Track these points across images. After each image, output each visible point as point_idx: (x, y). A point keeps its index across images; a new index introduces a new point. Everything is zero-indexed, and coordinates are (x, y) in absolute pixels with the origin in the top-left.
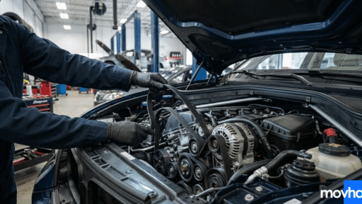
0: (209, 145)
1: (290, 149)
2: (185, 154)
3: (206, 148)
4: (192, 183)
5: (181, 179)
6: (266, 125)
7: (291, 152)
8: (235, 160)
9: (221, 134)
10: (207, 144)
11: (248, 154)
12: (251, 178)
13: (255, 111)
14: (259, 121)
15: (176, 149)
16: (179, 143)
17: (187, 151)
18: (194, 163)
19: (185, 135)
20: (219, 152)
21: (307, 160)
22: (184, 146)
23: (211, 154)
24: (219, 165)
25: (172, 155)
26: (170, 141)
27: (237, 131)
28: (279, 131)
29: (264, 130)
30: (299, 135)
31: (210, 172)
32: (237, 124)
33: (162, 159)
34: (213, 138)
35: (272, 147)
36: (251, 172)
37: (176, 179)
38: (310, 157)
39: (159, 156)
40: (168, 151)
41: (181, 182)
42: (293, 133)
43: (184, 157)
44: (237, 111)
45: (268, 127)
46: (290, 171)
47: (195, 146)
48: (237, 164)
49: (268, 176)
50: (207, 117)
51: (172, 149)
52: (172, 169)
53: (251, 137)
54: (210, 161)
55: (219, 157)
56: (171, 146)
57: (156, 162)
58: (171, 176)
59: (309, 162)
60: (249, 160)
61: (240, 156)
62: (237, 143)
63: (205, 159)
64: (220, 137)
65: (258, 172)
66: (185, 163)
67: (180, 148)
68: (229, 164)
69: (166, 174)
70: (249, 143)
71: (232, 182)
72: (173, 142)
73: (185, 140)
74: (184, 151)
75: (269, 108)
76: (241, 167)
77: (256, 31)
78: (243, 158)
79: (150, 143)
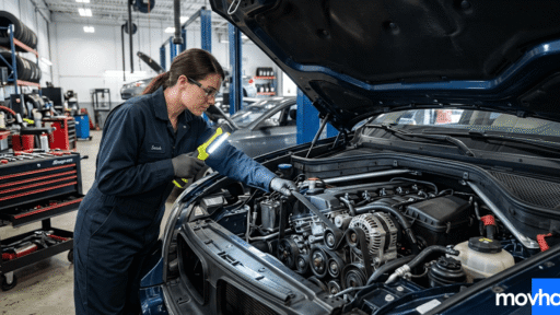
0: (347, 238)
1: (437, 244)
2: (319, 245)
3: (344, 241)
4: (327, 279)
5: (313, 274)
6: (411, 213)
7: (436, 247)
8: (376, 255)
9: (361, 227)
10: (345, 238)
11: (390, 248)
12: (392, 277)
13: (400, 190)
14: (403, 208)
15: (306, 238)
16: (310, 232)
17: (321, 241)
18: (329, 257)
19: (317, 223)
20: (358, 247)
21: (454, 257)
22: (317, 236)
23: (348, 248)
24: (357, 260)
25: (301, 246)
26: (299, 229)
27: (378, 223)
28: (426, 220)
29: (408, 219)
30: (449, 225)
31: (347, 268)
32: (378, 214)
33: (289, 249)
34: (351, 232)
35: (417, 239)
36: (392, 271)
37: (307, 274)
38: (457, 253)
39: (284, 246)
40: (296, 241)
41: (313, 277)
42: (443, 223)
43: (317, 249)
44: (377, 191)
45: (414, 215)
46: (434, 270)
47: (330, 238)
48: (378, 260)
49: (410, 275)
50: (343, 202)
51: (301, 238)
52: (301, 263)
53: (393, 230)
54: (348, 255)
55: (359, 251)
56: (301, 234)
57: (281, 253)
58: (300, 271)
59: (454, 260)
60: (391, 255)
61: (381, 251)
62: (378, 238)
63: (342, 252)
64: (359, 230)
65: (399, 271)
66: (318, 256)
67: (311, 239)
68: (368, 260)
69: (294, 268)
70: (392, 237)
71: (372, 282)
72: (302, 230)
73: (318, 229)
74: (316, 242)
75: (418, 184)
76: (382, 263)
77: (403, 83)
78: (385, 252)
79: (271, 230)
